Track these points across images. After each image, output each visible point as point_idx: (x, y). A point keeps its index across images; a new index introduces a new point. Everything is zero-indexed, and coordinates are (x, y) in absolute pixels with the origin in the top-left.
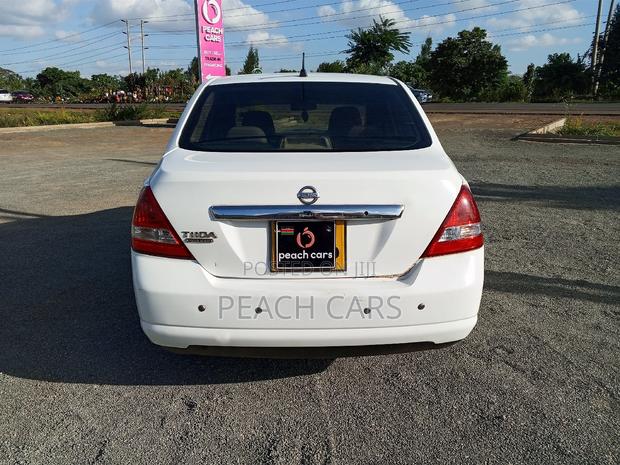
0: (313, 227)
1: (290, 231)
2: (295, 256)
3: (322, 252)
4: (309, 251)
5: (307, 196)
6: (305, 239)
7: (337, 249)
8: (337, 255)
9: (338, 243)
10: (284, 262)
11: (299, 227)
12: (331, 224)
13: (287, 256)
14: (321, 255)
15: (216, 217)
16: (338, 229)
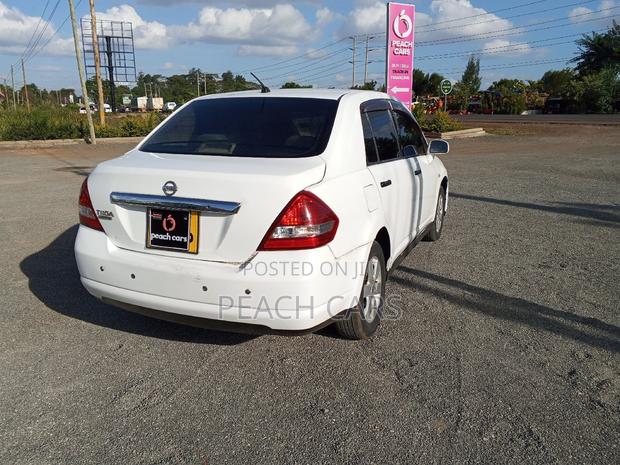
0: (175, 214)
1: (159, 216)
2: (162, 237)
3: (180, 236)
4: (171, 234)
5: (171, 189)
6: (169, 225)
7: (191, 235)
8: (191, 240)
9: (192, 229)
10: (155, 241)
11: (165, 213)
12: (186, 214)
13: (156, 236)
14: (179, 239)
15: (114, 201)
16: (192, 219)
